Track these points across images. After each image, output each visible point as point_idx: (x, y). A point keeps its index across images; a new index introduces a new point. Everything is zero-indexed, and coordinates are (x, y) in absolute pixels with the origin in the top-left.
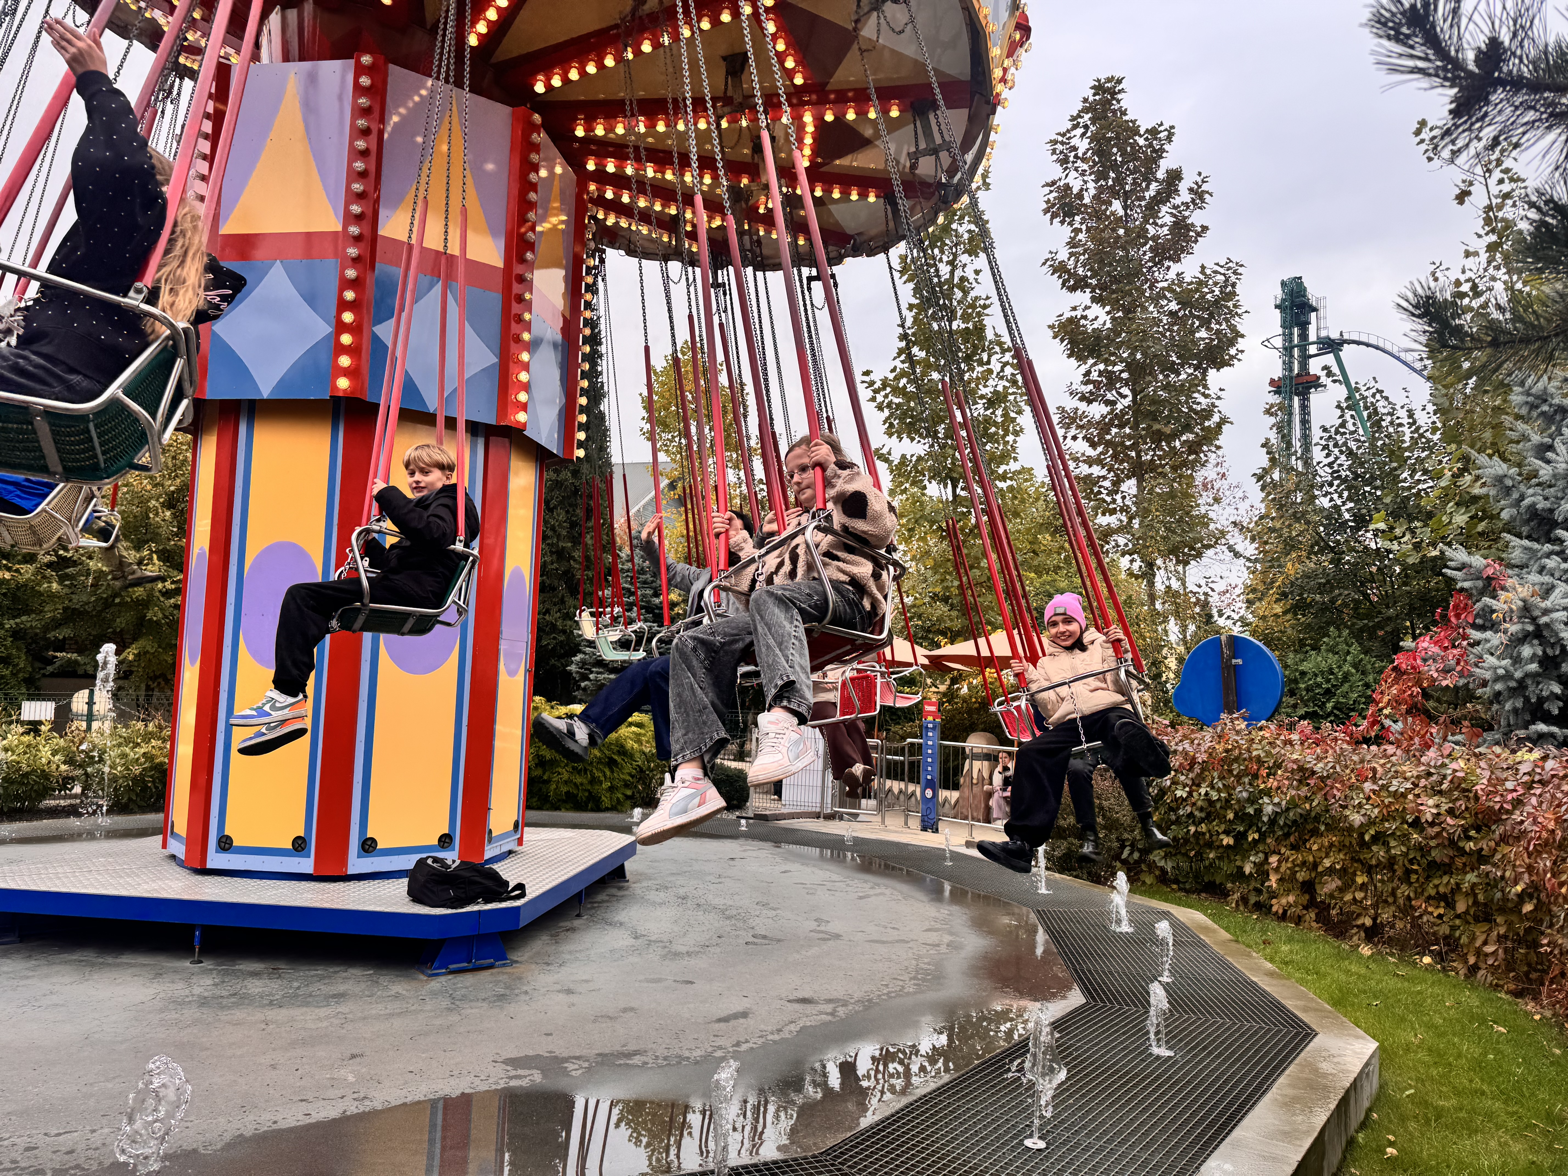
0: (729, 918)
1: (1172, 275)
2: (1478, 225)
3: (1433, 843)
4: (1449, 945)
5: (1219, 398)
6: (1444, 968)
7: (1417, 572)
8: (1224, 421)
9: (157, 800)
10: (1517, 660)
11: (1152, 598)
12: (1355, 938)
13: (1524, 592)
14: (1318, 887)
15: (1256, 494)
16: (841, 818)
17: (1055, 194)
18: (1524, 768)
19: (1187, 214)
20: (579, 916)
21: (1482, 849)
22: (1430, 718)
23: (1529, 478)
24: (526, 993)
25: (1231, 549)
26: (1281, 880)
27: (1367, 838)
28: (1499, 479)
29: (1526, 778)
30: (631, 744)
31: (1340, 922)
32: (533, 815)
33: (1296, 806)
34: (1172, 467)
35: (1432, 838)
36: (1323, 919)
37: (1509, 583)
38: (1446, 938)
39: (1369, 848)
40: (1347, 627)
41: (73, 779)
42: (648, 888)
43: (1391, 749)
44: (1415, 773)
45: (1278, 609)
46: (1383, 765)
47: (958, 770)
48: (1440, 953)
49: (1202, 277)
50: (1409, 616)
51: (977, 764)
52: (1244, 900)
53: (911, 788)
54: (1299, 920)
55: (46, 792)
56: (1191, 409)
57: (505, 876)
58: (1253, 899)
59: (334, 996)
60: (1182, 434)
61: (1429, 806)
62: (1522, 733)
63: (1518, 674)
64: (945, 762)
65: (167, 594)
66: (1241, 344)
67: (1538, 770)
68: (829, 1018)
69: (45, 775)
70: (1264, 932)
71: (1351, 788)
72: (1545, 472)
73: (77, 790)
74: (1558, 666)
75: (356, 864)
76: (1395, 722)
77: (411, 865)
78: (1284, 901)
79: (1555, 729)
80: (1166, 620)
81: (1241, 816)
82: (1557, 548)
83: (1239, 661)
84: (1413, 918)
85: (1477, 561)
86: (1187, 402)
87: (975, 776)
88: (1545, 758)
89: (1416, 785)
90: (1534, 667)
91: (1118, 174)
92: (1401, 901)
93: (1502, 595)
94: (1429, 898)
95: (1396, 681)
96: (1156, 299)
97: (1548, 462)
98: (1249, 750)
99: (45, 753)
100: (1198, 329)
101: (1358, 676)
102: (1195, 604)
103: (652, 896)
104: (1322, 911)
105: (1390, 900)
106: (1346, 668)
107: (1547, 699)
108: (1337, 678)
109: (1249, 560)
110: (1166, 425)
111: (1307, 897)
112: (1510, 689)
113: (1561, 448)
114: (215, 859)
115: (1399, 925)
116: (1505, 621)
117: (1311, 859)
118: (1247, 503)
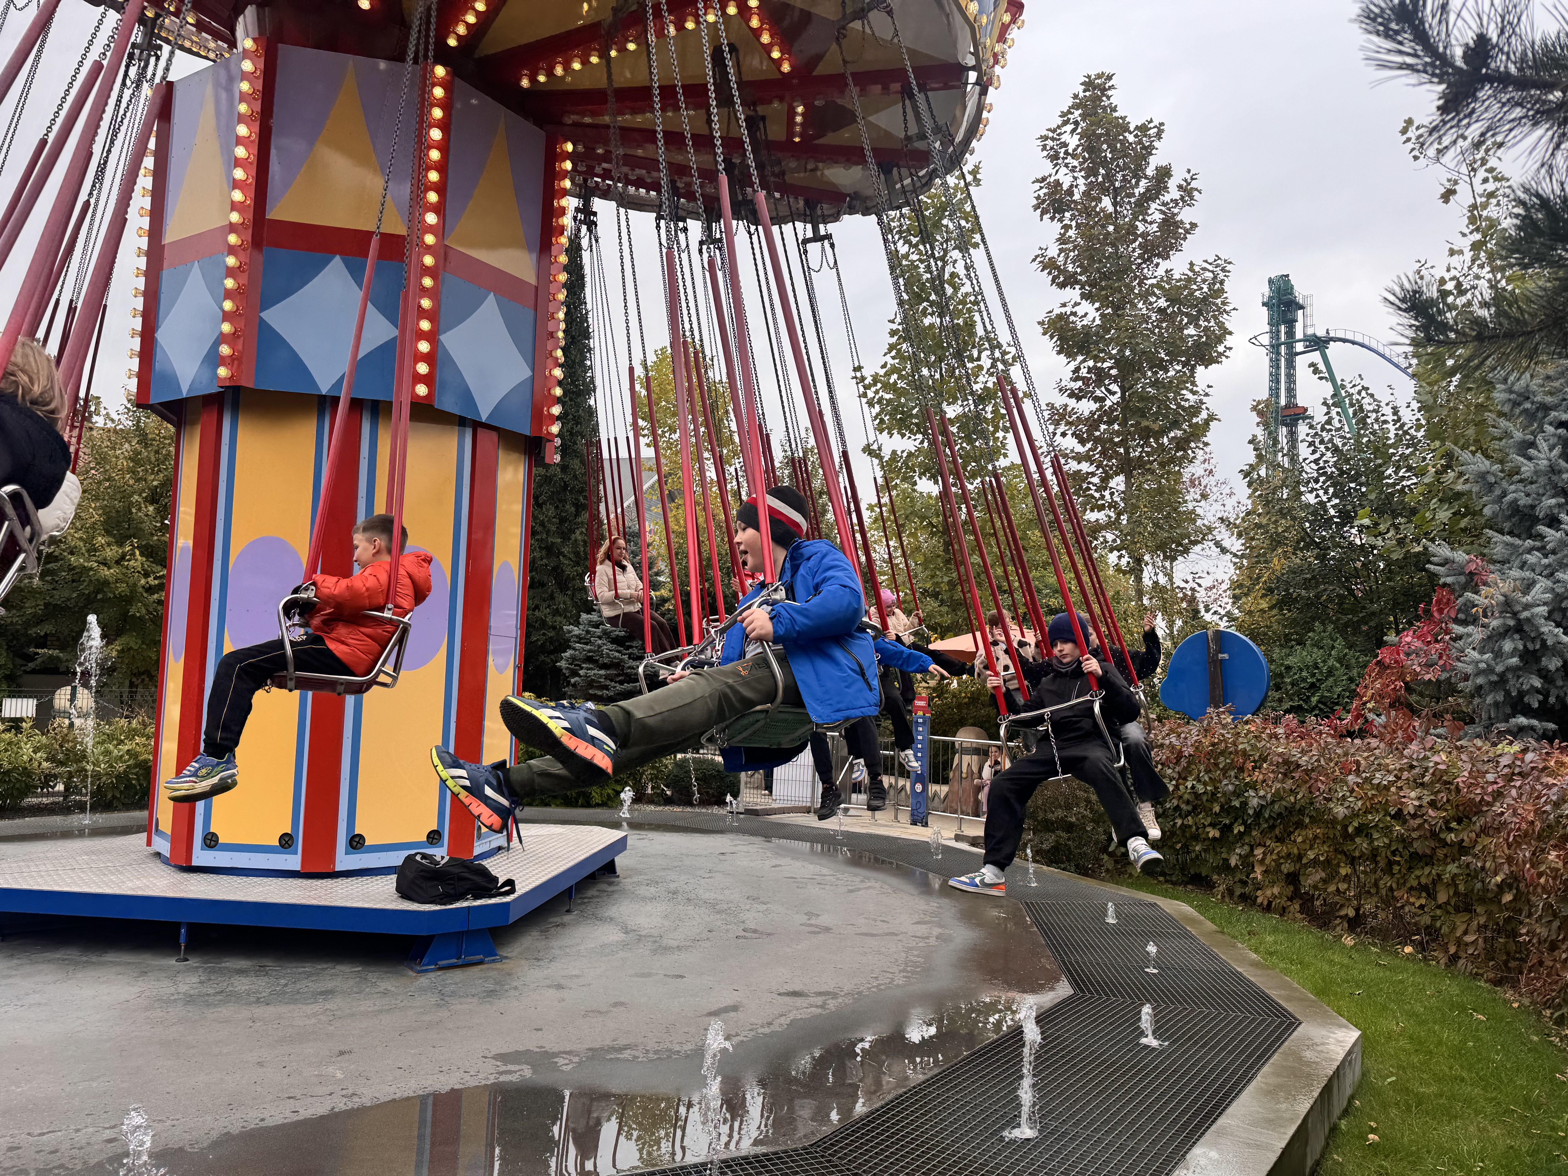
0: (719, 912)
1: (1161, 272)
2: (1463, 223)
3: (1415, 835)
4: (1430, 934)
5: (1207, 395)
6: (1425, 957)
7: (1401, 568)
8: (1211, 418)
9: (141, 798)
10: (1498, 654)
11: (1140, 593)
12: (1338, 929)
13: (1505, 587)
14: (1302, 878)
15: (1242, 491)
17: (1045, 191)
18: (1505, 761)
19: (1176, 211)
20: (569, 911)
21: (1463, 840)
22: (1414, 712)
23: (1510, 475)
24: (516, 988)
25: (1218, 544)
26: (1266, 872)
27: (1350, 830)
28: (1482, 476)
29: (1506, 770)
31: (1323, 913)
33: (1282, 799)
34: (1160, 464)
35: (1414, 830)
36: (1307, 908)
37: (1491, 578)
38: (1427, 928)
39: (1352, 840)
40: (1332, 622)
41: (55, 776)
42: (639, 883)
43: (1374, 742)
44: (1398, 766)
45: (1264, 605)
46: (1366, 759)
47: (947, 765)
48: (1421, 943)
49: (1191, 274)
50: (1393, 611)
51: (966, 759)
52: (1230, 892)
53: (901, 782)
54: (1283, 911)
55: (28, 790)
56: (1179, 406)
57: (494, 872)
58: (1238, 891)
59: (322, 993)
60: (1170, 430)
61: (1411, 798)
62: (1502, 727)
63: (1499, 668)
64: (935, 755)
65: (150, 590)
66: (1229, 341)
67: (1518, 763)
68: (819, 1010)
69: (27, 772)
70: (1250, 924)
71: (1335, 780)
72: (1527, 468)
73: (60, 787)
74: (1538, 660)
75: (344, 861)
76: (1378, 715)
77: (400, 862)
78: (1269, 893)
79: (1535, 722)
81: (1226, 809)
82: (1538, 544)
83: (1226, 656)
84: (1395, 908)
85: (1460, 556)
86: (1175, 399)
87: (964, 770)
88: (1525, 751)
89: (1398, 778)
90: (1515, 661)
91: (1108, 170)
92: (1384, 892)
93: (1484, 590)
94: (1411, 888)
95: (1380, 675)
96: (1145, 296)
97: (1530, 459)
98: (1235, 744)
99: (27, 750)
100: (1186, 326)
101: (1342, 670)
102: (1182, 600)
103: (643, 891)
104: (1307, 903)
105: (1373, 891)
106: (1331, 662)
107: (1527, 692)
108: (1321, 673)
109: (1235, 555)
110: (1154, 422)
111: (1292, 888)
112: (1491, 683)
113: (1543, 446)
114: (201, 857)
115: (1381, 915)
116: (1485, 616)
117: (1296, 851)
118: (1234, 499)
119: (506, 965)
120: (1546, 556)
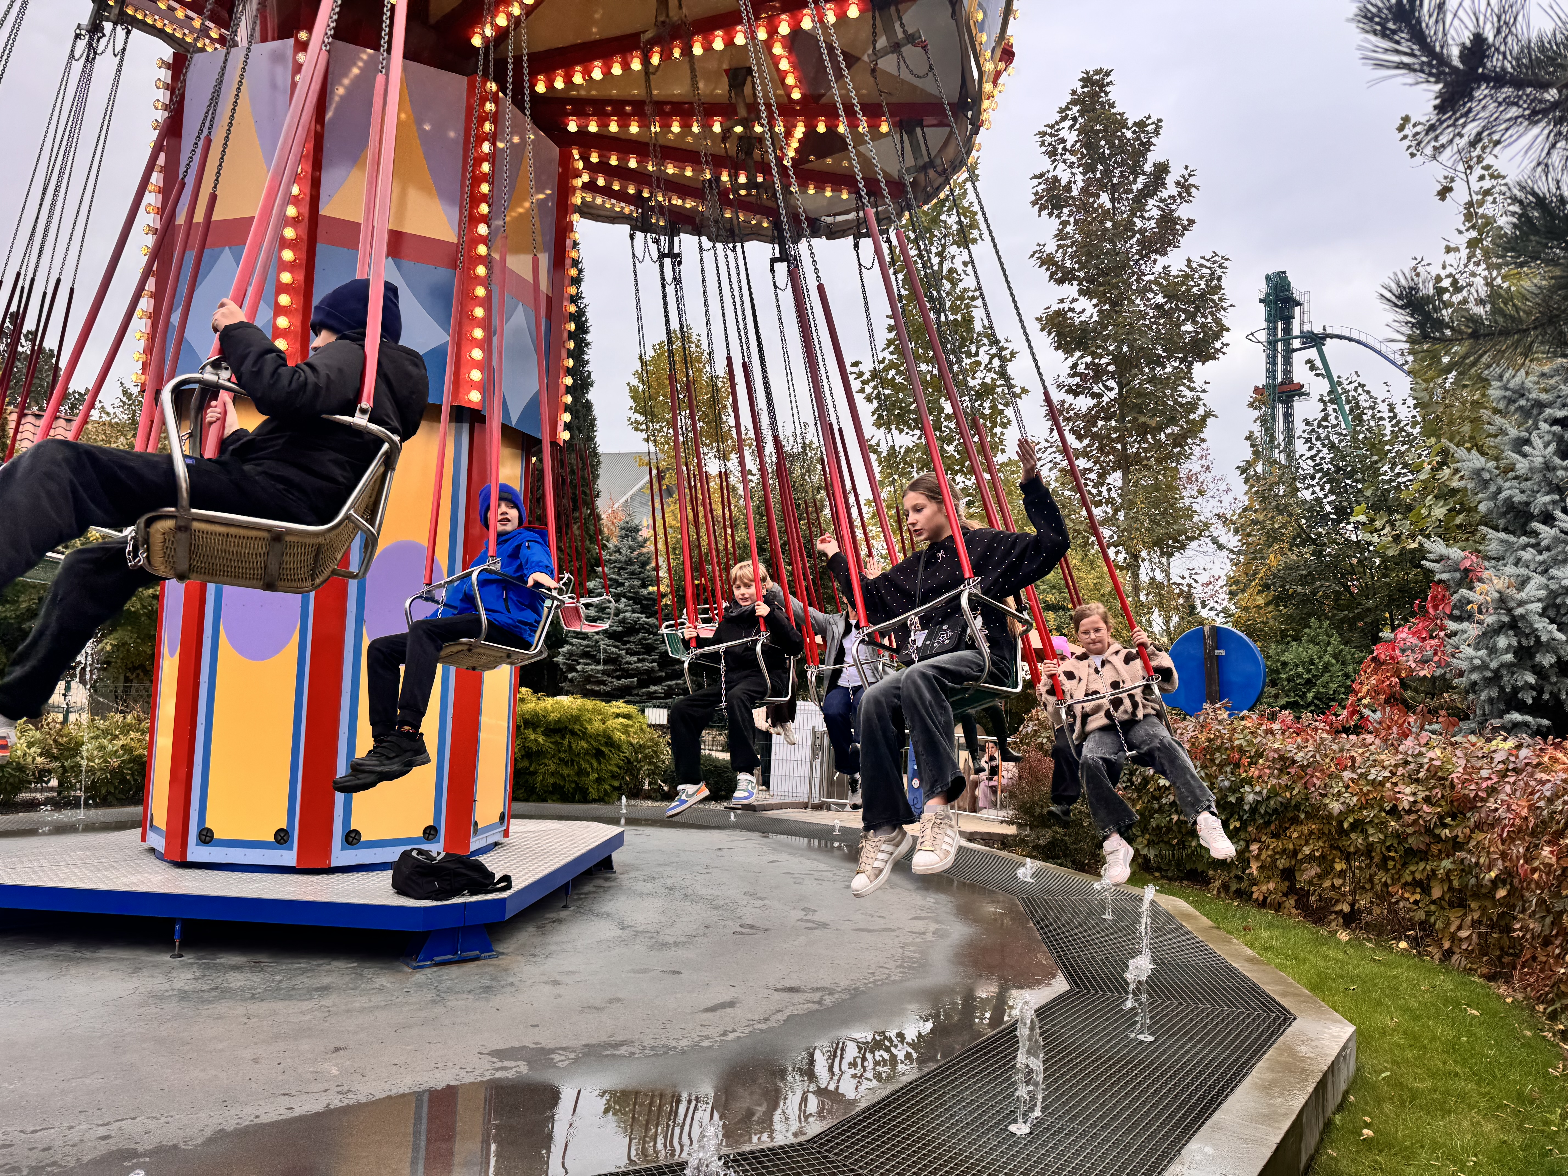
0: (716, 908)
1: (1158, 268)
2: (1459, 221)
3: (1409, 830)
4: (1424, 930)
5: (1204, 391)
6: (1419, 953)
7: (1397, 564)
8: (1208, 414)
9: (136, 793)
10: (1493, 651)
11: (1137, 589)
12: (1334, 924)
13: (1500, 584)
14: (1297, 874)
15: (1239, 487)
16: (829, 808)
17: (1043, 186)
18: (1499, 757)
19: (1173, 207)
20: (565, 907)
21: (1457, 836)
22: (1408, 708)
23: (1506, 472)
24: (512, 984)
25: (1214, 541)
26: (1261, 868)
27: (1346, 825)
28: (1478, 473)
29: (1501, 766)
30: (618, 735)
31: (1319, 908)
32: (519, 807)
33: (1277, 794)
34: (1157, 460)
35: (1409, 826)
36: (1303, 904)
37: (1486, 574)
38: (1421, 923)
39: (1347, 835)
40: (1327, 618)
41: (49, 772)
42: (636, 879)
43: (1369, 738)
44: (1393, 762)
45: (1260, 601)
46: (1361, 754)
48: (1415, 938)
49: (1188, 270)
50: (1388, 607)
52: (1225, 887)
54: (1278, 907)
55: (22, 785)
56: (1176, 402)
57: (490, 868)
58: (1234, 887)
59: (317, 989)
60: (1167, 426)
61: (1406, 795)
62: (1496, 722)
63: (1494, 665)
66: (1226, 337)
67: (1512, 759)
68: (816, 1006)
69: (21, 768)
70: (1244, 918)
71: (1330, 776)
72: (1522, 466)
73: (54, 782)
74: (1532, 656)
75: (340, 856)
76: (1374, 711)
77: (395, 858)
78: (1264, 888)
79: (1528, 718)
80: (1150, 612)
82: (1532, 541)
83: (1222, 652)
84: (1390, 904)
85: (1455, 553)
86: (1172, 395)
88: (1519, 747)
89: (1393, 774)
90: (1509, 657)
91: (1106, 166)
92: (1378, 887)
93: (1479, 587)
94: (1406, 884)
95: (1375, 671)
96: (1142, 292)
97: (1525, 456)
98: (1231, 740)
100: (1184, 322)
101: (1338, 666)
102: (1179, 596)
103: (640, 886)
104: (1302, 899)
105: (1368, 886)
106: (1326, 658)
107: (1522, 688)
108: (1317, 669)
109: (1232, 552)
110: (1151, 418)
111: (1287, 884)
112: (1485, 679)
113: (1538, 442)
114: (196, 853)
115: (1376, 911)
116: (1480, 612)
117: (1291, 846)
118: (1231, 495)
119: (503, 961)
120: (1540, 553)
